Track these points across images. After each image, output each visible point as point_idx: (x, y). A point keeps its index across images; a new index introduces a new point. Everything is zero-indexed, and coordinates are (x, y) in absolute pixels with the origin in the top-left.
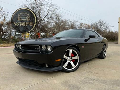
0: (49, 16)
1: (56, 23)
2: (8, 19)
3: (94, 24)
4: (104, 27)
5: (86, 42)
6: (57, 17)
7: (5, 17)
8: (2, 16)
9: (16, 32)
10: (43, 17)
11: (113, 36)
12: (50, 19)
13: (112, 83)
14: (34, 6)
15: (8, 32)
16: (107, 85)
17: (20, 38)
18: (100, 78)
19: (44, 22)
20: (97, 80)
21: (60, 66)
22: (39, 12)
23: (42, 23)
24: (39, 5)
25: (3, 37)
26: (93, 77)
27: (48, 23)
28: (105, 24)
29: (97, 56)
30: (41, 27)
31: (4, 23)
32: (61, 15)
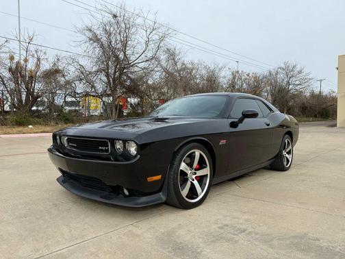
0: (150, 54)
1: (167, 71)
2: (45, 63)
3: (270, 74)
4: (297, 83)
5: (233, 130)
6: (171, 55)
7: (39, 59)
8: (33, 56)
9: (65, 97)
10: (132, 58)
11: (324, 106)
12: (153, 61)
13: (288, 242)
14: (112, 29)
15: (46, 97)
16: (272, 246)
17: (76, 110)
18: (260, 226)
19: (136, 69)
20: (250, 233)
21: (161, 194)
22: (125, 45)
23: (132, 73)
24: (123, 26)
25: (34, 108)
26: (241, 224)
27: (147, 72)
28: (300, 72)
29: (267, 164)
30: (128, 83)
31: (38, 74)
32: (180, 53)
